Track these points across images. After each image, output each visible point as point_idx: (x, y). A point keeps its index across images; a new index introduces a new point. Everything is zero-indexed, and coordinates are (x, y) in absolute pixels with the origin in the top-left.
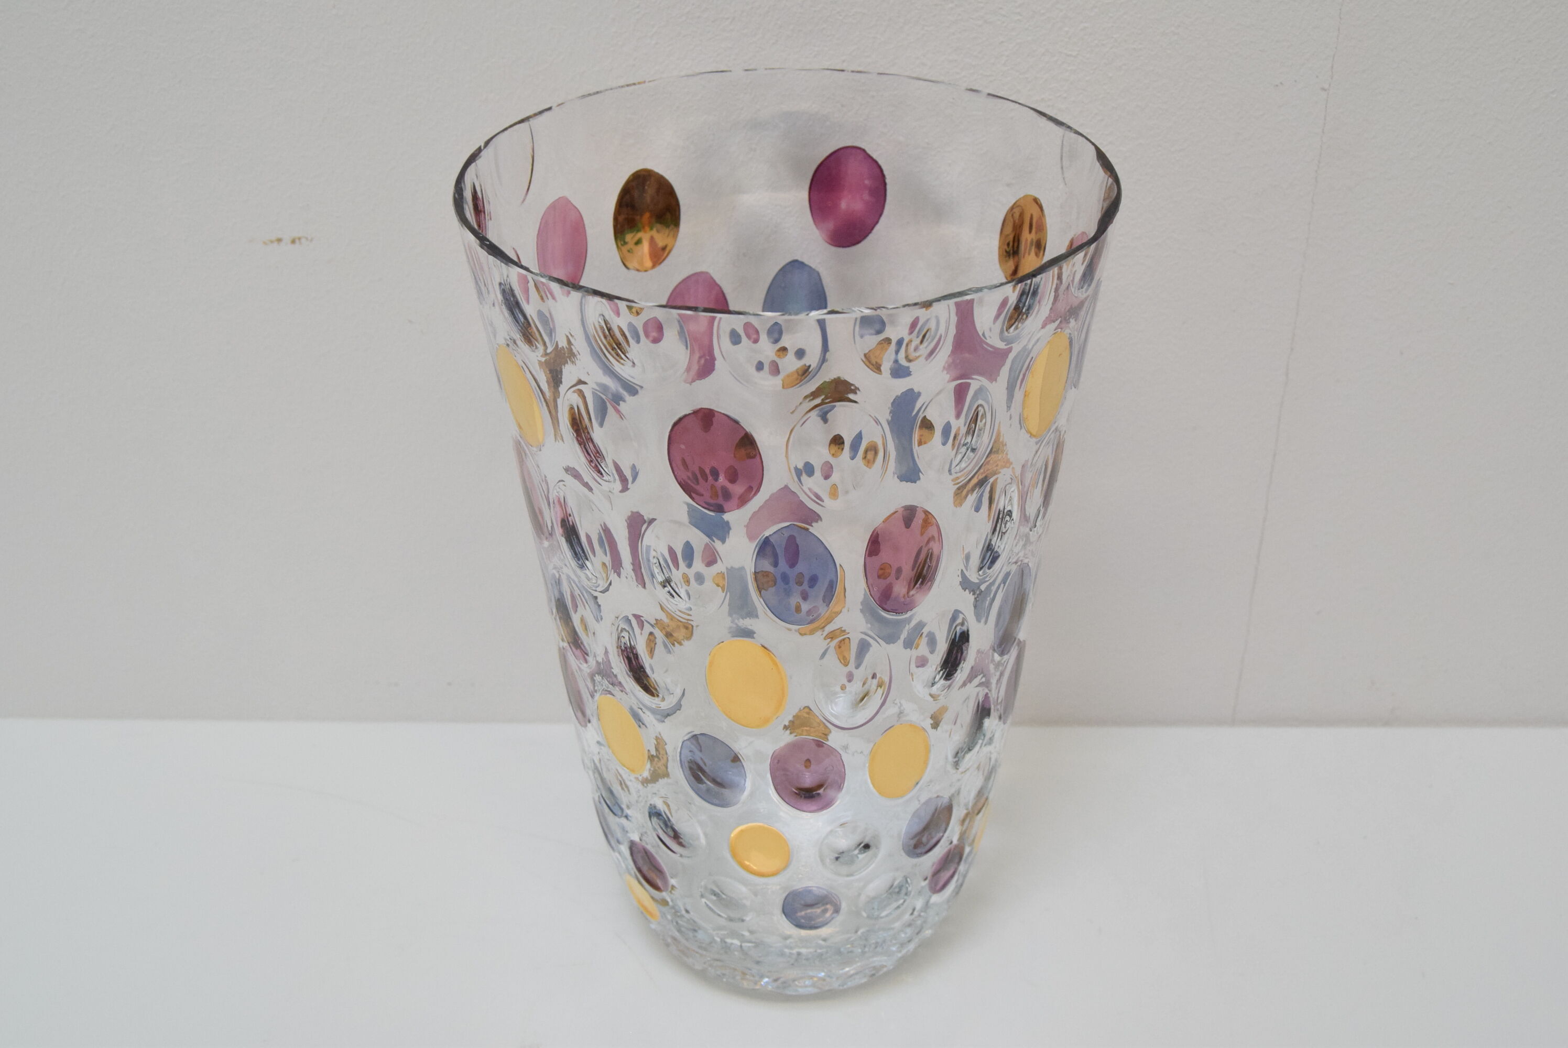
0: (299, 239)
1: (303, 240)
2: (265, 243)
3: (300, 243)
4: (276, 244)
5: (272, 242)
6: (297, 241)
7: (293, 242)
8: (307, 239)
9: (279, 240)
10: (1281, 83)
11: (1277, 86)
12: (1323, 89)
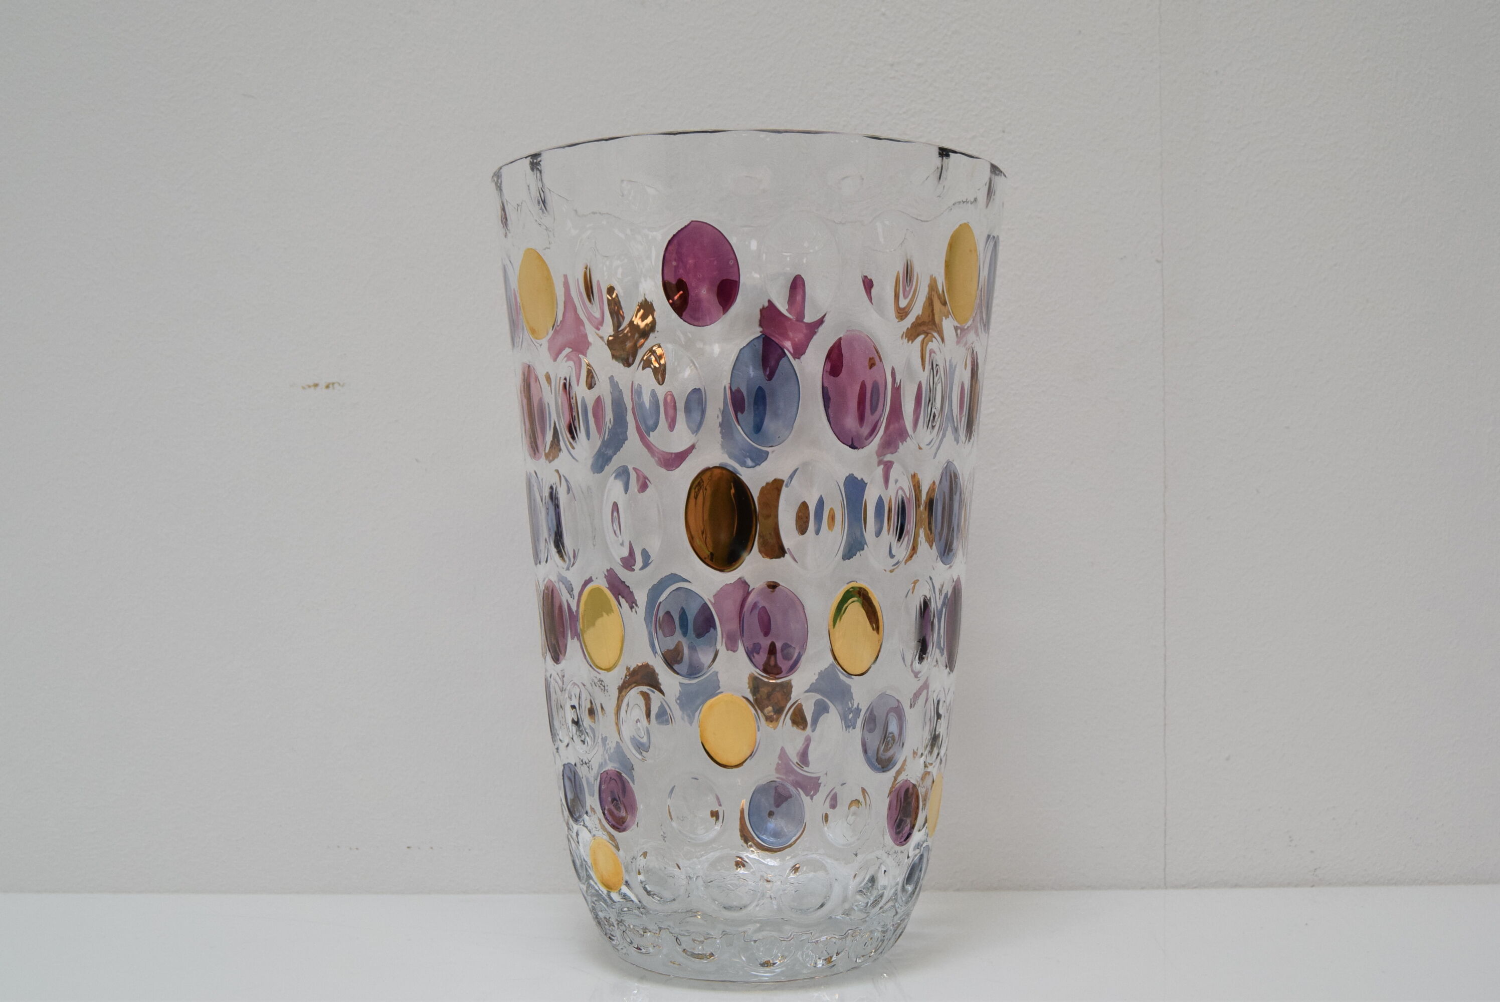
0: (333, 384)
1: (336, 386)
2: (304, 388)
3: (334, 388)
4: (313, 388)
5: (309, 387)
6: (331, 386)
7: (327, 387)
8: (339, 384)
9: (316, 385)
10: (1125, 257)
11: (1122, 259)
12: (1158, 261)
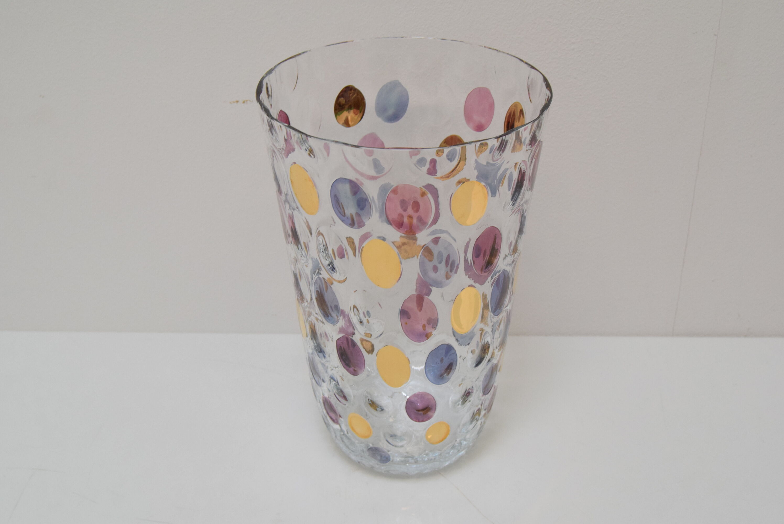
0: (247, 101)
1: (248, 102)
2: (231, 103)
5: (234, 102)
6: (246, 102)
7: (244, 102)
8: (250, 101)
9: (237, 102)
10: (696, 32)
11: (694, 33)
12: (715, 35)
